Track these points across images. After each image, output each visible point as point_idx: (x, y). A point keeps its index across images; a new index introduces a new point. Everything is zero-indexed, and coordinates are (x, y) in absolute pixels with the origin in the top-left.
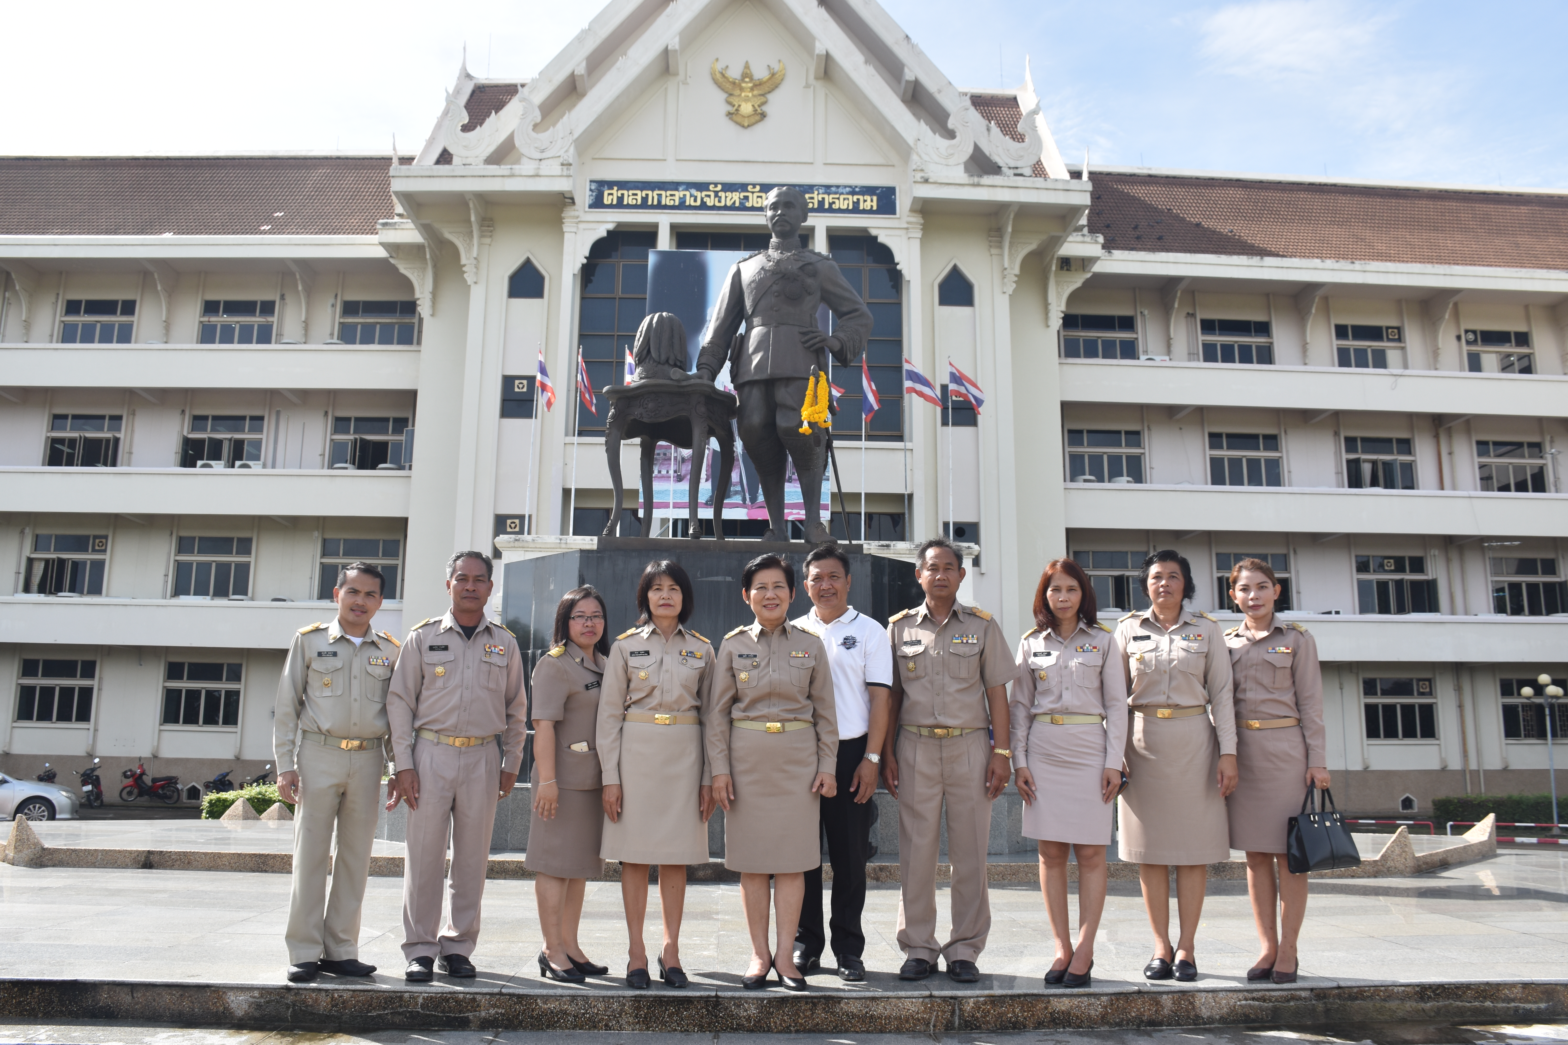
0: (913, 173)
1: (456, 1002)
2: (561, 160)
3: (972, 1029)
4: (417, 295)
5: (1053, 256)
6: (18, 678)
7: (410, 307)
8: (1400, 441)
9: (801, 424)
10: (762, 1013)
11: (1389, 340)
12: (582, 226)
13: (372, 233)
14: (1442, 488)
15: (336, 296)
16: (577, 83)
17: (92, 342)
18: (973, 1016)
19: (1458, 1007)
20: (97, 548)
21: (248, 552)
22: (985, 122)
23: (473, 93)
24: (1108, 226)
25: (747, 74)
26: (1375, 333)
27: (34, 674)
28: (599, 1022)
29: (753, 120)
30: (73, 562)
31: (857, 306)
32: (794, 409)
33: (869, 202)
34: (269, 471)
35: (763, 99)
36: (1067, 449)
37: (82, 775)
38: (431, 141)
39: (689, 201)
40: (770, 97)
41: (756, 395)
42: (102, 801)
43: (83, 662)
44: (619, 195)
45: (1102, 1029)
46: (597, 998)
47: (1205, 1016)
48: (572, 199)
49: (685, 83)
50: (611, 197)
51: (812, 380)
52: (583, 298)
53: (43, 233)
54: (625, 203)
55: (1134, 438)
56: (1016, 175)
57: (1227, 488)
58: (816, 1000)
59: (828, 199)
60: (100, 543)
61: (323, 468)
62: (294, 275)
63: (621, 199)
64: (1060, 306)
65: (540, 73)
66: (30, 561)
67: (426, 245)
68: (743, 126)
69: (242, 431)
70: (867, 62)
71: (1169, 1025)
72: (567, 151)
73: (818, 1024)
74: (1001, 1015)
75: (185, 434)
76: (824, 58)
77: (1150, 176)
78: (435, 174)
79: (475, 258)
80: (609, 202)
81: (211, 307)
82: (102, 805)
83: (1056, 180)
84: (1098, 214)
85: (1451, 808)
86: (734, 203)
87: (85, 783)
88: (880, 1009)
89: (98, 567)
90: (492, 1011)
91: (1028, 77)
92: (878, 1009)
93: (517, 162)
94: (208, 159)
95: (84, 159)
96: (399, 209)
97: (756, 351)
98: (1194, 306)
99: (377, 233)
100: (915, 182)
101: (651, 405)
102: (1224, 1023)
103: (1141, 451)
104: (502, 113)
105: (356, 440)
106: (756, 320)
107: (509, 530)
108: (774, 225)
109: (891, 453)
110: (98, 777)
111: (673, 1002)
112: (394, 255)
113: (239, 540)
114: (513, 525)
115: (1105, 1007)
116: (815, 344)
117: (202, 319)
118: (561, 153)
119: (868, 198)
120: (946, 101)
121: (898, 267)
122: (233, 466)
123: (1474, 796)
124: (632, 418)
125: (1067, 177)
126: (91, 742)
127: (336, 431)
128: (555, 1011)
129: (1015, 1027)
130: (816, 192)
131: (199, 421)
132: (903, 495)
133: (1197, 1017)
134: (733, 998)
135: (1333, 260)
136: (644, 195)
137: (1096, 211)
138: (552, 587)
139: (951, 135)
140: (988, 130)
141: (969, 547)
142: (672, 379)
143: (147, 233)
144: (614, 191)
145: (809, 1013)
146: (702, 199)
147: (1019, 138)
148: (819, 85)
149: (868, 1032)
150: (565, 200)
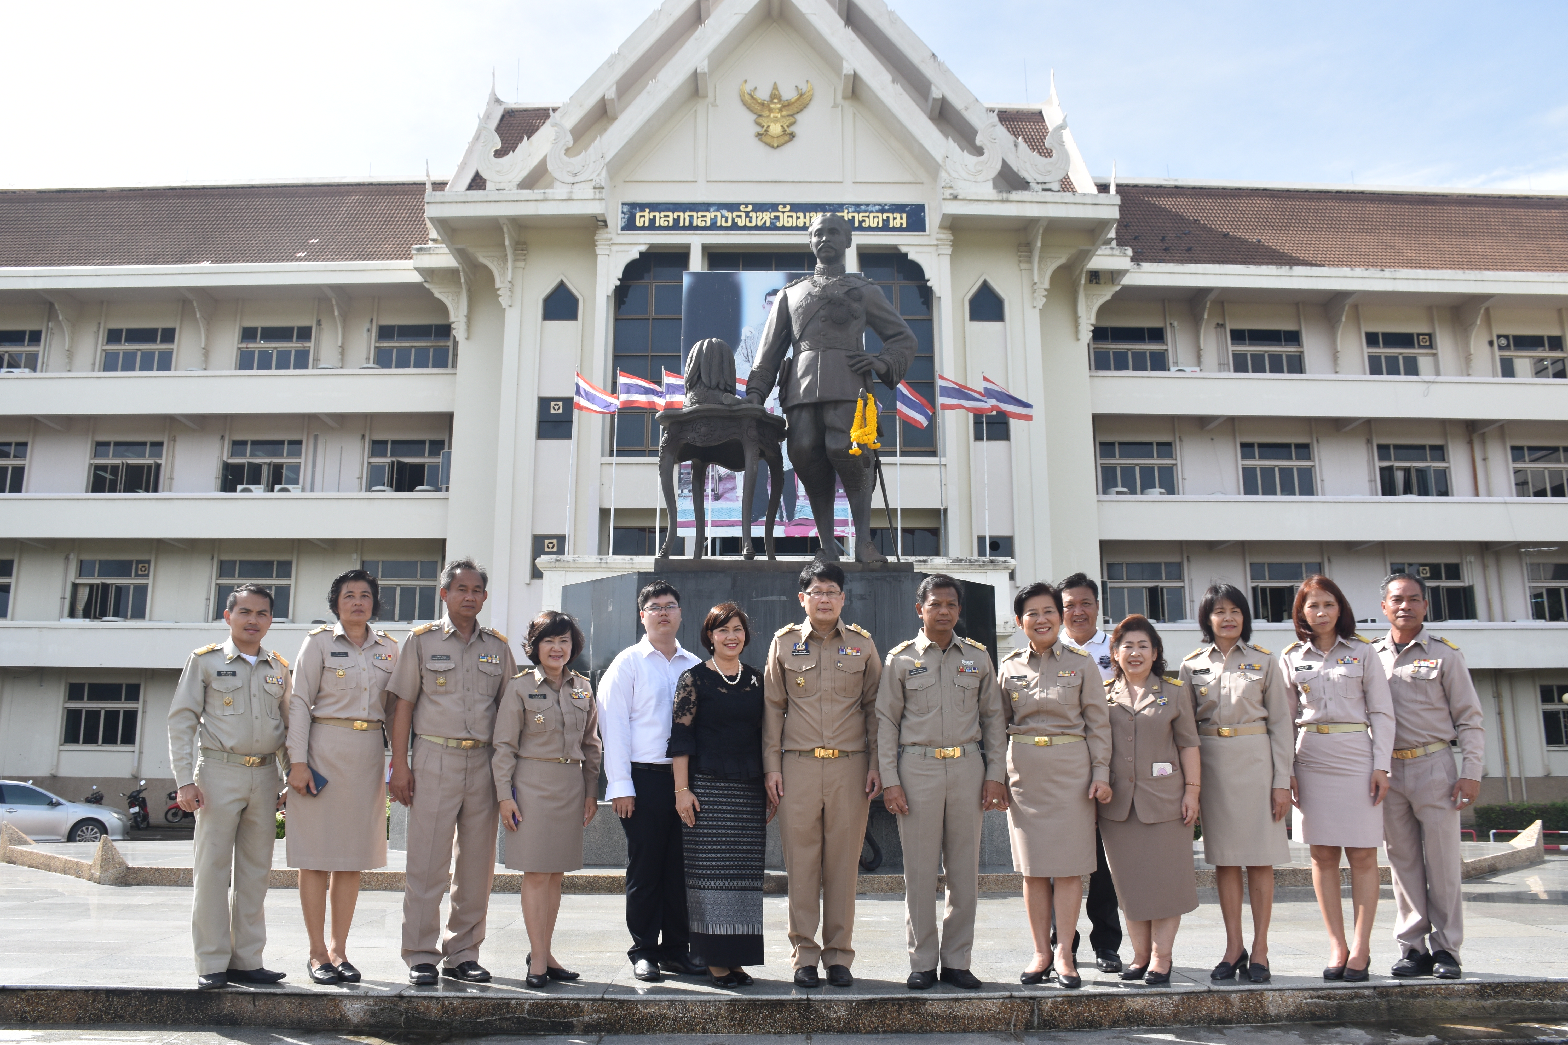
0: (942, 190)
1: (561, 1008)
2: (593, 183)
3: (1050, 1028)
4: (452, 318)
5: (1082, 270)
6: (65, 702)
7: (445, 331)
8: (1433, 448)
9: (850, 446)
10: (851, 1014)
11: (1420, 347)
12: (614, 248)
13: (406, 258)
14: (1477, 495)
15: (372, 320)
16: (607, 107)
17: (133, 370)
18: (1051, 1016)
19: (1517, 1004)
20: (140, 572)
21: (288, 575)
22: (1012, 138)
23: (503, 117)
24: (1136, 238)
25: (775, 95)
26: (1406, 340)
27: (80, 698)
28: (697, 1025)
29: (782, 140)
30: (116, 587)
31: (902, 330)
32: (843, 432)
33: (899, 220)
34: (308, 495)
35: (791, 120)
36: (1099, 462)
37: (129, 797)
38: (463, 166)
39: (721, 222)
40: (799, 117)
41: (805, 417)
42: (148, 823)
43: (128, 686)
44: (651, 217)
45: (1175, 1027)
46: (694, 1002)
47: (1273, 1014)
48: (605, 222)
49: (714, 105)
50: (643, 219)
51: (860, 403)
52: (616, 320)
53: (85, 264)
54: (657, 224)
55: (1166, 448)
56: (1044, 190)
57: (1260, 497)
58: (902, 1002)
59: (858, 217)
60: (143, 568)
61: (360, 491)
62: (331, 301)
63: (652, 221)
64: (1089, 319)
65: (571, 98)
66: (75, 586)
67: (461, 269)
68: (773, 147)
69: (281, 455)
70: (894, 81)
71: (1239, 1022)
72: (599, 175)
73: (904, 1025)
74: (1078, 1014)
75: (225, 459)
76: (852, 78)
77: (1177, 187)
78: (470, 200)
79: (510, 282)
80: (642, 224)
81: (248, 334)
82: (149, 827)
83: (1085, 195)
84: (1125, 226)
85: (1493, 816)
86: (765, 222)
87: (132, 805)
88: (963, 1010)
89: (141, 592)
90: (595, 1016)
91: (1053, 91)
92: (961, 1010)
93: (550, 185)
94: (243, 187)
95: (122, 190)
96: (433, 234)
97: (804, 375)
98: (1224, 317)
99: (411, 258)
100: (944, 199)
101: (703, 430)
102: (1291, 1021)
103: (1173, 462)
104: (534, 138)
105: (393, 462)
106: (804, 345)
107: (547, 550)
108: (819, 251)
109: (924, 468)
110: (144, 799)
111: (767, 1005)
112: (428, 279)
113: (279, 563)
114: (551, 546)
115: (1177, 1006)
116: (862, 368)
117: (240, 346)
118: (593, 176)
119: (898, 215)
120: (975, 118)
121: (929, 284)
122: (272, 491)
123: (1516, 803)
124: (685, 442)
125: (1095, 190)
126: (136, 764)
127: (373, 454)
128: (654, 1015)
129: (1092, 1025)
130: (846, 211)
131: (238, 446)
132: (938, 510)
133: (1265, 1015)
134: (823, 1001)
135: (1363, 268)
136: (675, 217)
137: (1123, 224)
138: (610, 609)
139: (979, 151)
140: (1016, 145)
141: (1005, 562)
142: (723, 404)
143: (185, 263)
144: (646, 213)
145: (895, 1014)
146: (733, 219)
147: (1047, 153)
148: (847, 104)
149: (952, 1031)
150: (597, 223)
